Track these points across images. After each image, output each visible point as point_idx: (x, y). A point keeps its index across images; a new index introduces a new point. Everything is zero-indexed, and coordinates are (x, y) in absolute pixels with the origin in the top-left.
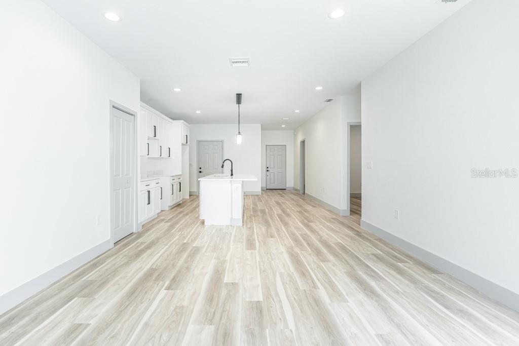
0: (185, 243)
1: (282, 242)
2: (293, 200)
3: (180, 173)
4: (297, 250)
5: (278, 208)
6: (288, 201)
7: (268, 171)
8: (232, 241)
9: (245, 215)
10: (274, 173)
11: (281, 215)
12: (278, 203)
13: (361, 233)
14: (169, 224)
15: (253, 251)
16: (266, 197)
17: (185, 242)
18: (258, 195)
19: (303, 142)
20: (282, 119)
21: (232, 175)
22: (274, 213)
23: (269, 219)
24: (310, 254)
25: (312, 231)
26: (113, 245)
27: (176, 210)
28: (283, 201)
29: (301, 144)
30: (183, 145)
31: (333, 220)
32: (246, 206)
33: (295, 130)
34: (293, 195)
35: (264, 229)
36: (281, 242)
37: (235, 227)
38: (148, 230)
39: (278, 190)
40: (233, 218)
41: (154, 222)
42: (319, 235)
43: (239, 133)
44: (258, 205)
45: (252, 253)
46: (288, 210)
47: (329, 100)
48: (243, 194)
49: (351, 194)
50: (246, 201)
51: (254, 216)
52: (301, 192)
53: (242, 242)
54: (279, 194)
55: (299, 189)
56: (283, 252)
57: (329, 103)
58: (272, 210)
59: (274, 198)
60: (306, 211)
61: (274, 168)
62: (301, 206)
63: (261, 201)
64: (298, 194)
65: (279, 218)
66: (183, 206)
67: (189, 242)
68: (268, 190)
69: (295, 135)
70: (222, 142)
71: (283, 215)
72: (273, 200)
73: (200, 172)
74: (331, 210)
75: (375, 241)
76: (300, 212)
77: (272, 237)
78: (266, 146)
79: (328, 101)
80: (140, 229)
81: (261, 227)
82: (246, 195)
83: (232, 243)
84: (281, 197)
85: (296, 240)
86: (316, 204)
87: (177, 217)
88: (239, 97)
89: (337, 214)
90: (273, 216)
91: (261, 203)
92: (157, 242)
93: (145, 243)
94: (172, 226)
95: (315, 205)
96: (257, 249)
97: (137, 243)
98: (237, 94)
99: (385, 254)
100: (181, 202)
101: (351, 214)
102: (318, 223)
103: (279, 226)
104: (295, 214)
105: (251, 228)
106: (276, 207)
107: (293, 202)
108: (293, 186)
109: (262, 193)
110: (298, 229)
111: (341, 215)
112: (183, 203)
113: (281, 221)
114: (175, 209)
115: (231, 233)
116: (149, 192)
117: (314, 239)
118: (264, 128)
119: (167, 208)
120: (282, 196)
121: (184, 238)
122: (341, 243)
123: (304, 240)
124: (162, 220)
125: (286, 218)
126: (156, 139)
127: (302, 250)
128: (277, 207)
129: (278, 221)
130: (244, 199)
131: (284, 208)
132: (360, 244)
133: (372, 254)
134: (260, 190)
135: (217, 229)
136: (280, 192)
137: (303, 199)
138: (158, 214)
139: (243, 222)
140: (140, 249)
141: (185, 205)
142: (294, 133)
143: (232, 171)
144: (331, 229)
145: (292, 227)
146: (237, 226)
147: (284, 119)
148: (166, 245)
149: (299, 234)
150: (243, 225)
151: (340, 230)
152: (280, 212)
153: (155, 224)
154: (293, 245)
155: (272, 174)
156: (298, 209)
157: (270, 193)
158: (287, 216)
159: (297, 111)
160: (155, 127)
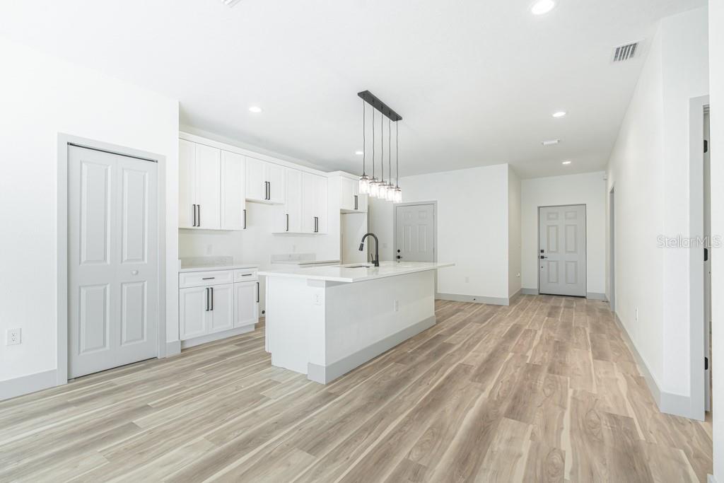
3: (338, 259)
7: (542, 257)
10: (557, 262)
18: (499, 306)
20: (543, 144)
30: (343, 212)
39: (564, 299)
54: (554, 308)
61: (557, 252)
68: (542, 296)
70: (433, 204)
73: (399, 257)
78: (539, 208)
84: (544, 316)
109: (511, 303)
116: (210, 289)
135: (267, 381)
136: (565, 302)
146: (313, 382)
147: (545, 143)
150: (334, 381)
155: (553, 265)
157: (536, 303)
159: (559, 114)
160: (268, 184)
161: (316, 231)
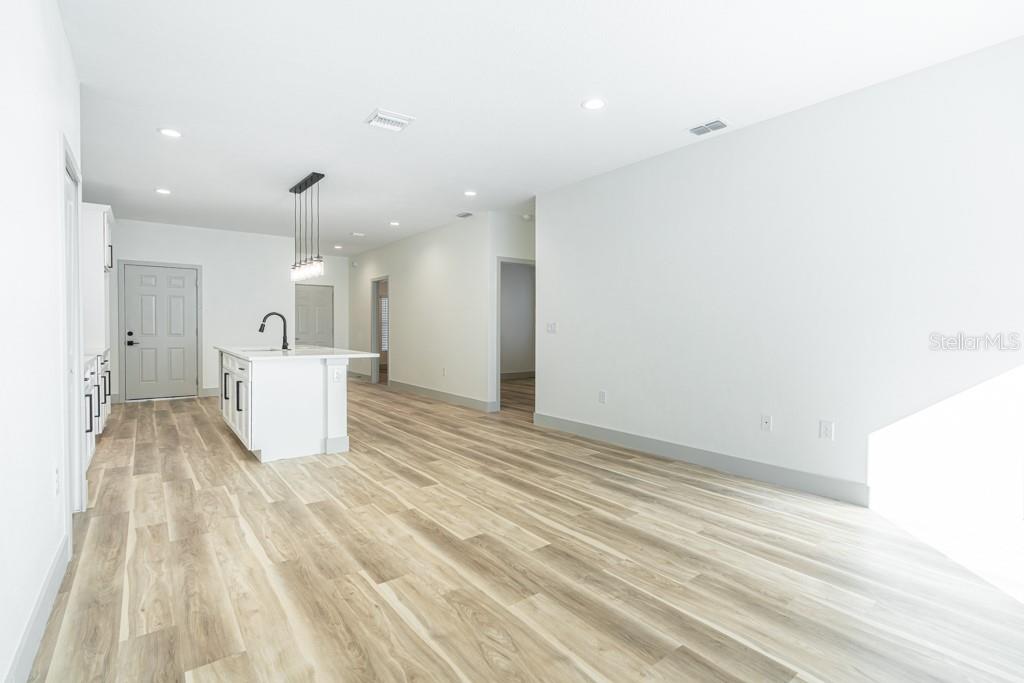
21: (284, 347)
29: (373, 285)
31: (485, 420)
37: (338, 455)
38: (114, 499)
40: (329, 436)
46: (393, 413)
47: (466, 215)
49: (502, 375)
57: (463, 219)
60: (427, 411)
67: (282, 500)
70: (196, 270)
73: (130, 343)
74: (464, 405)
76: (419, 414)
79: (461, 217)
88: (314, 178)
89: (479, 411)
98: (314, 174)
101: (501, 409)
104: (414, 418)
111: (489, 411)
113: (407, 431)
125: (411, 427)
129: (403, 433)
143: (284, 339)
145: (441, 439)
147: (355, 234)
151: (513, 432)
153: (112, 482)
158: (407, 424)
159: (395, 224)
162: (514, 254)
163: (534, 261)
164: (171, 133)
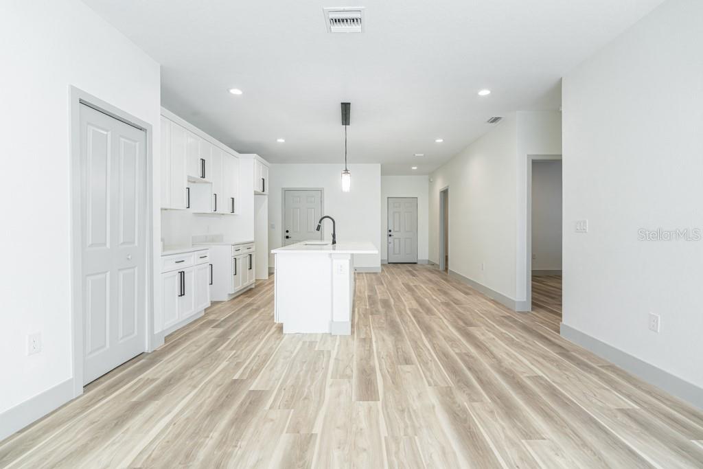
0: (235, 381)
1: (428, 374)
2: (431, 281)
3: (252, 239)
4: (461, 399)
5: (410, 297)
6: (424, 283)
7: (390, 235)
8: (329, 375)
9: (356, 310)
10: (400, 239)
11: (417, 310)
12: (410, 289)
13: (568, 351)
14: (219, 331)
15: (371, 403)
16: (389, 277)
17: (236, 377)
18: (375, 273)
19: (445, 193)
20: (414, 155)
21: (334, 242)
22: (404, 306)
23: (398, 320)
24: (492, 412)
25: (478, 345)
26: (82, 389)
27: (242, 301)
28: (416, 283)
29: (441, 195)
30: (256, 194)
31: (506, 321)
32: (358, 293)
33: (431, 176)
34: (429, 273)
35: (389, 341)
36: (426, 377)
37: (338, 337)
38: (174, 346)
39: (406, 265)
40: (334, 320)
41: (193, 328)
42: (494, 357)
43: (346, 170)
44: (378, 292)
45: (370, 409)
46: (426, 300)
47: (495, 120)
48: (353, 273)
50: (357, 284)
51: (372, 314)
52: (441, 268)
53: (350, 377)
54: (409, 271)
55: (438, 263)
56: (434, 407)
57: (493, 124)
58: (399, 299)
59: (400, 279)
60: (457, 302)
61: (399, 231)
62: (445, 293)
63: (382, 284)
64: (436, 271)
65: (414, 316)
66: (256, 294)
67: (245, 378)
68: (391, 264)
69: (431, 183)
70: (321, 191)
71: (421, 310)
72: (401, 283)
73: (287, 237)
74: (498, 301)
75: (600, 368)
76: (447, 305)
77: (407, 361)
78: (388, 198)
79: (492, 122)
80: (160, 344)
81: (386, 337)
82: (357, 274)
83: (329, 380)
84: (411, 277)
85: (454, 371)
86: (470, 289)
87: (238, 315)
88: (346, 108)
89: (509, 309)
90: (404, 313)
91: (381, 287)
92: (179, 379)
93: (153, 380)
94: (223, 337)
95: (467, 291)
96: (381, 397)
97: (138, 381)
98: (342, 104)
99: (645, 409)
100: (253, 286)
101: (532, 309)
102: (483, 328)
103: (416, 333)
104: (440, 308)
105: (366, 341)
106: (406, 294)
107: (431, 285)
108: (427, 258)
109: (382, 270)
110: (452, 341)
111: (516, 310)
112: (256, 287)
113: (419, 322)
114: (240, 298)
115: (329, 352)
116: (182, 274)
117: (488, 367)
118: (385, 172)
119: (226, 298)
120: (414, 275)
121: (238, 365)
122: (541, 378)
123: (470, 369)
124: (210, 323)
125: (427, 318)
126: (206, 182)
127: (474, 401)
128: (408, 295)
129: (413, 324)
130: (355, 281)
131: (419, 297)
132: (580, 380)
133: (619, 410)
134: (379, 265)
135: (304, 343)
136: (409, 267)
137: (446, 280)
138: (206, 310)
139: (352, 326)
140: (134, 399)
141: (259, 291)
142: (430, 180)
143: (334, 236)
144: (511, 342)
145: (440, 337)
146: (340, 336)
147: (416, 155)
148: (195, 387)
149: (456, 353)
150: (353, 332)
151: (526, 342)
152: (415, 305)
153: (195, 331)
154: (452, 384)
155: (397, 241)
156: (442, 298)
157: (394, 269)
158: (427, 314)
159: (440, 141)
160: (203, 161)
161: (233, 212)
162: (541, 151)
163: (561, 155)
164: (236, 92)
